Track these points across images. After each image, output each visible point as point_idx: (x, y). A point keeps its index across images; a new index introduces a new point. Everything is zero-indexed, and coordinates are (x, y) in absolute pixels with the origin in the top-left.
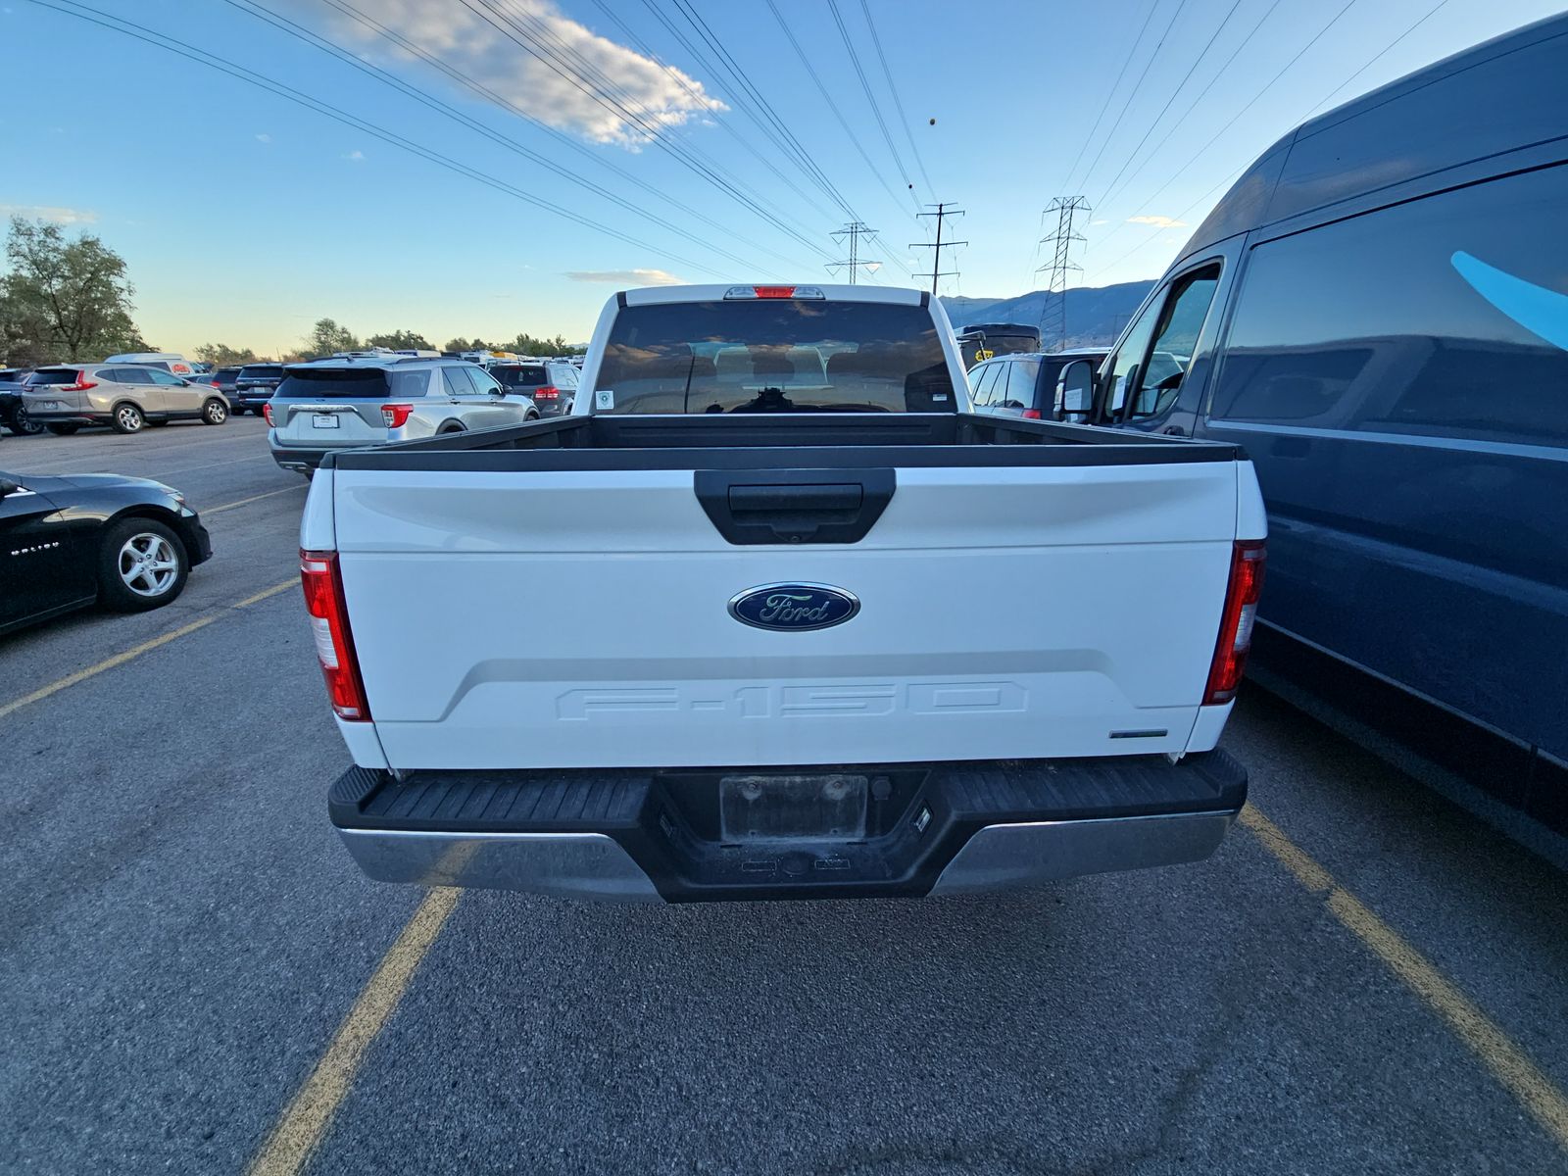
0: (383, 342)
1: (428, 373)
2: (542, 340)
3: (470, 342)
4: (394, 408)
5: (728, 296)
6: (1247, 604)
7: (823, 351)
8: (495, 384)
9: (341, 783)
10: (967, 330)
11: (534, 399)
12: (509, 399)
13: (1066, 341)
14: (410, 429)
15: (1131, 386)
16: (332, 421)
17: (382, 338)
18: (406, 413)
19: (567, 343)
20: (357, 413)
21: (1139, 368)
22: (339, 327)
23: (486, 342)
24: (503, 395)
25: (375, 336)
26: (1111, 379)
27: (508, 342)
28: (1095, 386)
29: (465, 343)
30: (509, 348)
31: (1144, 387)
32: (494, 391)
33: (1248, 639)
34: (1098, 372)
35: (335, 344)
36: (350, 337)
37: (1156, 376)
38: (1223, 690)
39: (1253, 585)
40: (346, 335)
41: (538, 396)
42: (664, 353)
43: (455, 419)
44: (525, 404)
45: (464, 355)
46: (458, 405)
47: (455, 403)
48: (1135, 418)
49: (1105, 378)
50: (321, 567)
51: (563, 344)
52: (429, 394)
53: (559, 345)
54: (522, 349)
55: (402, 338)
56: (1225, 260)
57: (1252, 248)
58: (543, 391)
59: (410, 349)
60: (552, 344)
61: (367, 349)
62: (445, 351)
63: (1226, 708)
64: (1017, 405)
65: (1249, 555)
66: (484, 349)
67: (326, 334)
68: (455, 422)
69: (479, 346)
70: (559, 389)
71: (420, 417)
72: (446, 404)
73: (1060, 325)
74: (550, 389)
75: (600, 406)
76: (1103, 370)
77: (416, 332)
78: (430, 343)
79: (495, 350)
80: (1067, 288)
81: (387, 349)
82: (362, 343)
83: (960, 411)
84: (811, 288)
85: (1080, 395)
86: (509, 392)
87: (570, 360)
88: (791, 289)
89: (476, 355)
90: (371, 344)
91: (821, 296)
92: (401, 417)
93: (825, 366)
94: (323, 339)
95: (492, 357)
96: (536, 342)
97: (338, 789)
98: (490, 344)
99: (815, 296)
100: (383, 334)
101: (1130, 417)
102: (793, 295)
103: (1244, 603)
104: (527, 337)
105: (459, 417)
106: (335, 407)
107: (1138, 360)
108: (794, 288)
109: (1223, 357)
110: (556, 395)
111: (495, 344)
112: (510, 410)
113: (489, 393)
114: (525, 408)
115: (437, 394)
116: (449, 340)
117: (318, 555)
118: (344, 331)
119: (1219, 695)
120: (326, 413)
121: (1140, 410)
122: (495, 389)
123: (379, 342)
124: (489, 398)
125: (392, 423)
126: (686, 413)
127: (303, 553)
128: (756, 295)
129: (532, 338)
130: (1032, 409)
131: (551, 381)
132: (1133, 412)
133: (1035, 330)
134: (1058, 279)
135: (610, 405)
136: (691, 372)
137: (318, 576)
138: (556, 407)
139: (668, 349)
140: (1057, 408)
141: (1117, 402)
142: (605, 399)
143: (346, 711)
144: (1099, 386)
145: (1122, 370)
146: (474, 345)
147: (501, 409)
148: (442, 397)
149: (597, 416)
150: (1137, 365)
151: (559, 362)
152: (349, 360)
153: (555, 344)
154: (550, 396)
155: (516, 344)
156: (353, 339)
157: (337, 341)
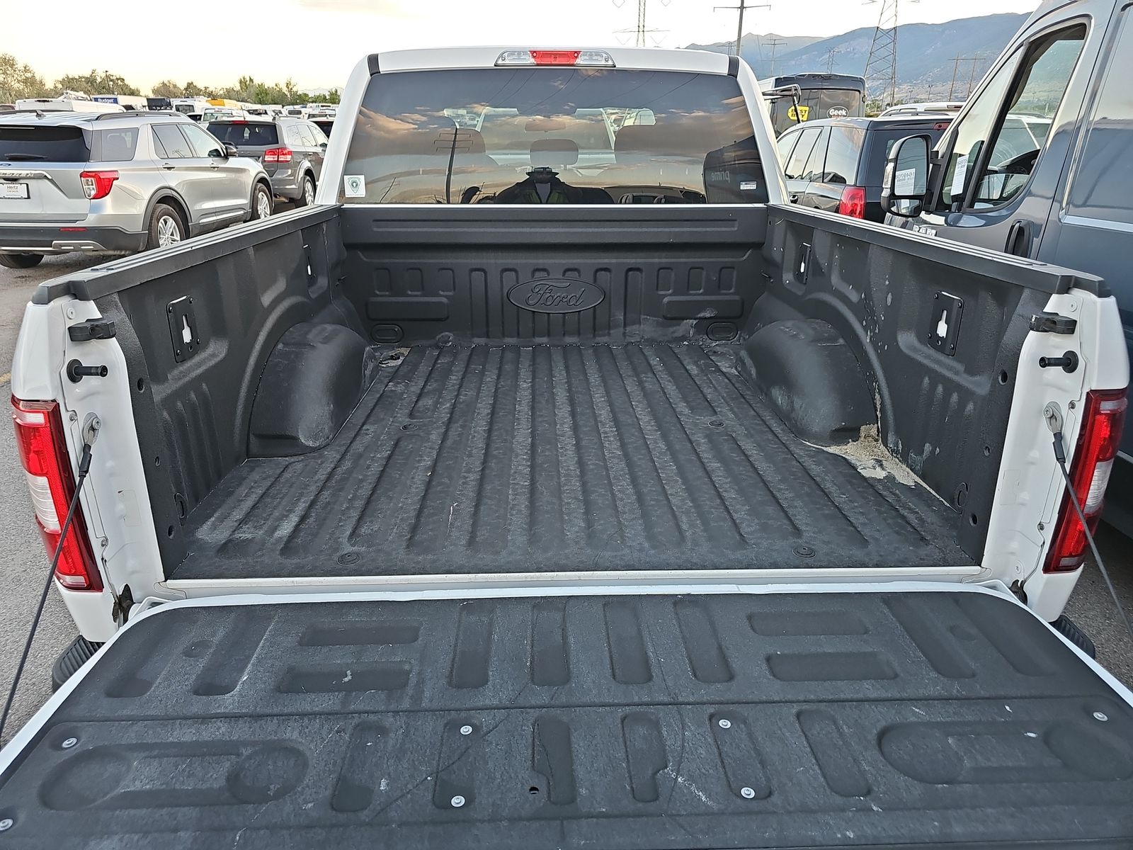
0: (75, 85)
1: (135, 132)
2: (269, 84)
3: (182, 85)
4: (95, 175)
5: (500, 62)
6: (1101, 460)
7: (612, 120)
8: (216, 145)
9: (66, 659)
10: (778, 82)
11: (263, 162)
12: (233, 162)
13: (896, 90)
14: (115, 201)
15: (974, 166)
16: (21, 190)
17: (74, 78)
18: (111, 181)
19: (300, 89)
20: (51, 180)
21: (984, 147)
22: (20, 66)
23: (201, 86)
24: (226, 157)
25: (64, 76)
26: (951, 157)
27: (229, 85)
28: (931, 165)
29: (175, 86)
30: (230, 95)
31: (990, 167)
32: (215, 153)
33: (1101, 497)
34: (935, 149)
35: (16, 86)
36: (34, 77)
37: (1004, 155)
38: (1071, 556)
39: (1110, 436)
40: (29, 75)
41: (268, 158)
42: (421, 125)
43: (170, 188)
44: (253, 168)
45: (175, 102)
46: (172, 171)
47: (169, 168)
48: (978, 206)
49: (942, 157)
50: (38, 419)
51: (294, 89)
52: (137, 157)
53: (290, 91)
54: (245, 94)
55: (99, 80)
56: (1093, 21)
57: (1124, 8)
58: (273, 152)
59: (109, 93)
60: (281, 89)
61: (56, 93)
62: (152, 96)
63: (1074, 576)
64: (837, 179)
65: (1107, 406)
66: (198, 94)
67: (4, 73)
68: (169, 192)
69: (191, 90)
70: (293, 150)
71: (127, 186)
72: (158, 169)
73: (890, 70)
75: (349, 193)
76: (941, 147)
77: (116, 72)
78: (133, 87)
79: (212, 96)
80: (899, 24)
81: (81, 94)
82: (49, 85)
83: (772, 202)
84: (597, 53)
85: (913, 176)
86: (233, 155)
87: (303, 110)
88: (575, 54)
89: (189, 102)
90: (60, 86)
91: (610, 63)
92: (104, 187)
93: (613, 138)
94: (1, 79)
95: (209, 106)
96: (261, 86)
97: (63, 665)
98: (206, 88)
99: (603, 63)
100: (75, 74)
101: (972, 205)
102: (579, 61)
103: (1098, 460)
104: (251, 80)
105: (173, 185)
106: (24, 173)
107: (985, 136)
108: (578, 53)
109: (1088, 131)
110: (289, 158)
111: (211, 89)
112: (232, 175)
113: (209, 155)
114: (253, 173)
115: (147, 158)
116: (156, 83)
117: (33, 405)
118: (26, 69)
119: (1065, 561)
120: (14, 180)
121: (983, 194)
122: (216, 150)
123: (70, 84)
124: (210, 162)
125: (93, 193)
126: (449, 203)
127: (15, 401)
128: (532, 61)
129: (257, 81)
130: (855, 185)
131: (283, 140)
132: (975, 198)
133: (861, 81)
134: (889, 13)
135: (361, 192)
136: (453, 148)
137: (34, 429)
138: (290, 172)
139: (424, 119)
140: (886, 193)
141: (957, 187)
142: (355, 185)
143: (69, 579)
144: (936, 166)
145: (964, 147)
146: (186, 89)
147: (223, 175)
148: (153, 161)
149: (346, 206)
150: (983, 142)
151: (291, 113)
152: (38, 115)
153: (285, 90)
154: (282, 158)
155: (238, 87)
156: (38, 78)
157: (19, 82)
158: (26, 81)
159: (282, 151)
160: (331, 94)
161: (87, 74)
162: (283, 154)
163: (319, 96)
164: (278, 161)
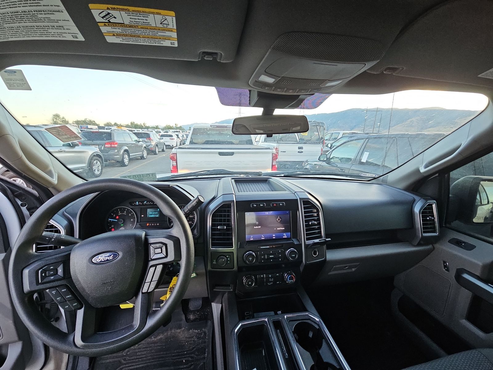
2: (139, 124)
3: (113, 123)
17: (79, 121)
19: (147, 125)
22: (61, 117)
25: (76, 120)
27: (127, 124)
29: (111, 124)
36: (65, 120)
40: (64, 119)
67: (56, 119)
77: (92, 119)
94: (55, 120)
98: (120, 124)
104: (134, 123)
110: (116, 146)
118: (63, 118)
138: (116, 151)
153: (143, 125)
154: (113, 146)
155: (130, 124)
156: (67, 120)
157: (60, 121)
158: (63, 121)
159: (114, 143)
160: (156, 127)
161: (83, 119)
162: (114, 144)
163: (153, 127)
164: (111, 147)
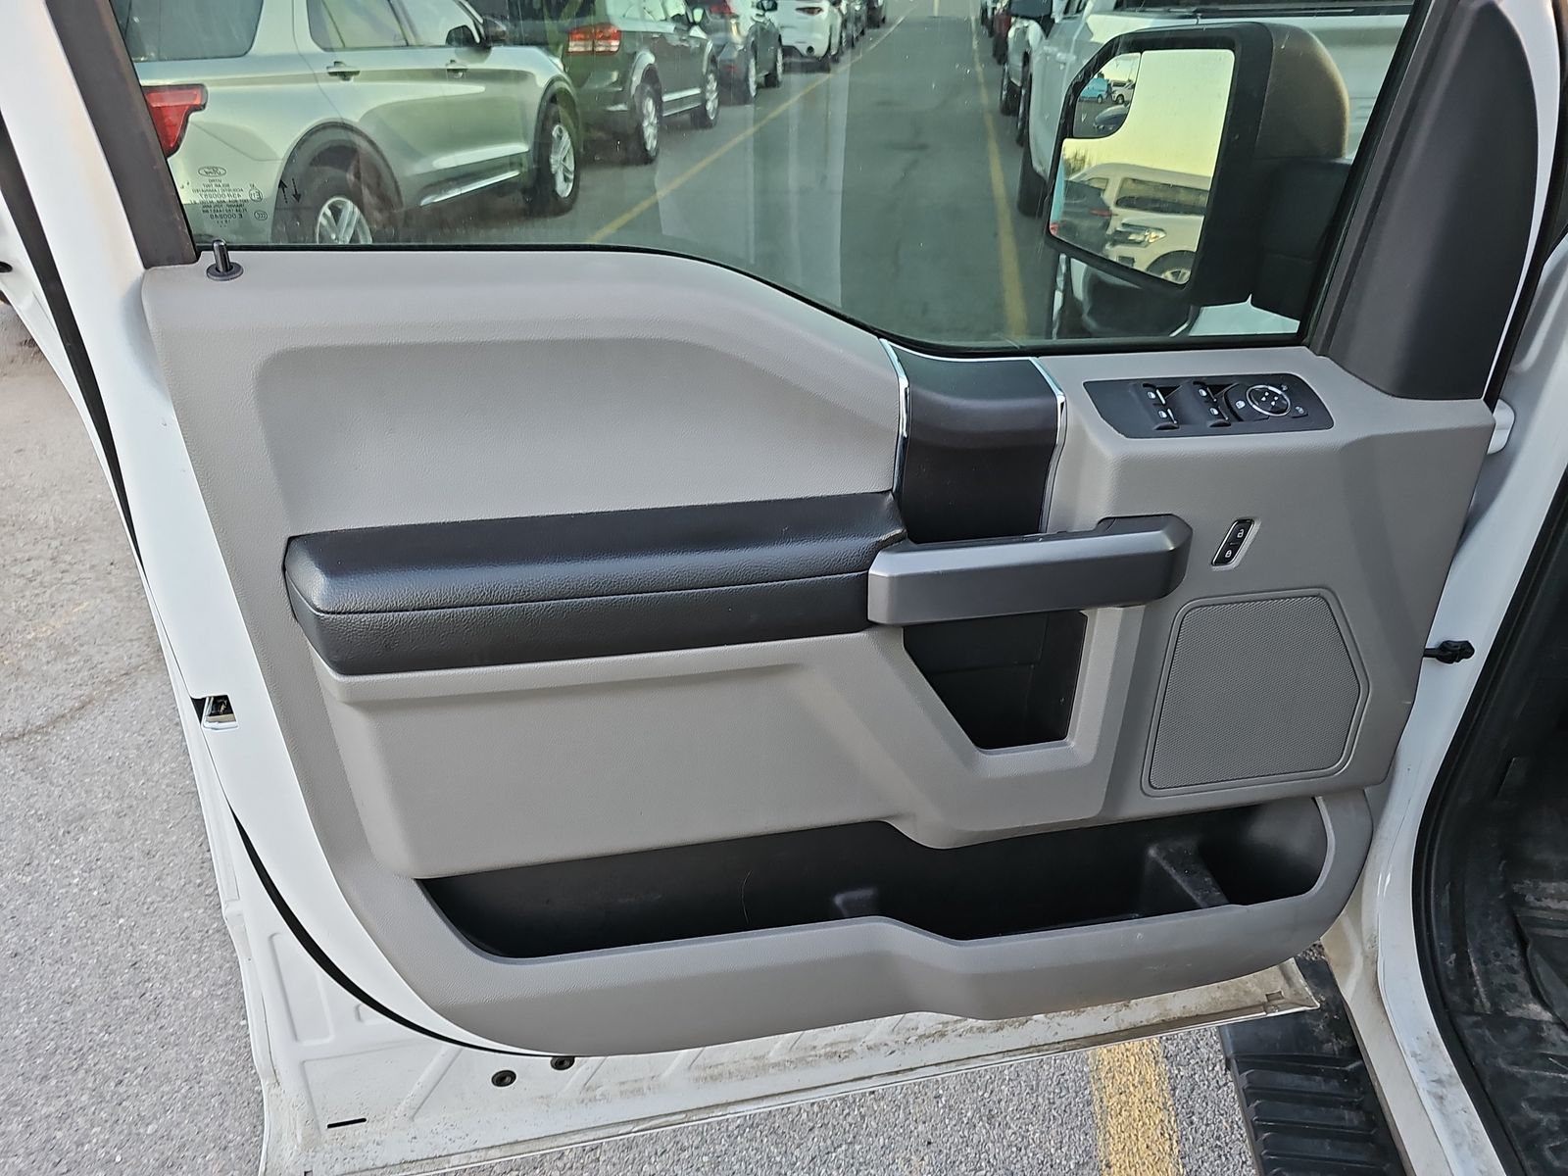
8: (463, 16)
11: (566, 56)
12: (501, 58)
18: (184, 113)
24: (484, 46)
32: (460, 37)
41: (575, 47)
43: (345, 126)
44: (542, 71)
46: (351, 82)
47: (345, 76)
52: (262, 45)
68: (341, 136)
70: (623, 28)
71: (230, 125)
72: (315, 78)
74: (603, 29)
86: (499, 40)
105: (353, 117)
112: (497, 89)
113: (449, 40)
114: (542, 82)
115: (287, 49)
122: (464, 29)
124: (446, 58)
131: (605, 9)
138: (615, 76)
147: (477, 88)
148: (302, 58)
154: (601, 47)
162: (604, 38)
164: (593, 53)
